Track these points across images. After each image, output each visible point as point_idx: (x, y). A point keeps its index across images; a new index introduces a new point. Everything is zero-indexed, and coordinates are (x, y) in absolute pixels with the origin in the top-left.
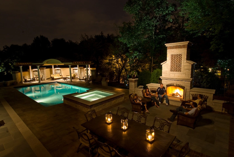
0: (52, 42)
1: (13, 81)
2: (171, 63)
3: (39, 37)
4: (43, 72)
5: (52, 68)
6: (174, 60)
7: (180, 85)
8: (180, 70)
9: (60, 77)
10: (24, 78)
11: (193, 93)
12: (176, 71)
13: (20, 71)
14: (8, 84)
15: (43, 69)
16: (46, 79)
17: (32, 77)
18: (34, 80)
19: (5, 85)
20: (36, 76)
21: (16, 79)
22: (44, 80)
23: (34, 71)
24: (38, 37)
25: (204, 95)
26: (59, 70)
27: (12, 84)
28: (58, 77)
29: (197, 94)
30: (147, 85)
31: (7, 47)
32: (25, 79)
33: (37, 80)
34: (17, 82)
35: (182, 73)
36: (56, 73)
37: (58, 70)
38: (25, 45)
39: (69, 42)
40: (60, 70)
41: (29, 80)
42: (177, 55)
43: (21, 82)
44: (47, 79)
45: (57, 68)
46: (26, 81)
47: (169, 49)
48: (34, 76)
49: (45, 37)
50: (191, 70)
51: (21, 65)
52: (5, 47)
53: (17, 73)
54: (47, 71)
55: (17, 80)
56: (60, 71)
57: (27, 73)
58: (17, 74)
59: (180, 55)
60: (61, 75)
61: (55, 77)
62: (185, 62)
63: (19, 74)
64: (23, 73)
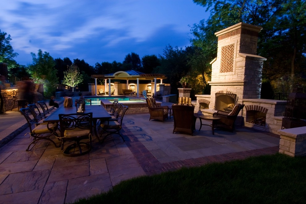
1: (88, 92)
2: (222, 60)
3: (131, 54)
6: (225, 55)
7: (231, 92)
8: (231, 70)
11: (248, 105)
12: (227, 72)
13: (95, 84)
15: (117, 83)
25: (262, 107)
29: (252, 106)
30: (196, 96)
31: (99, 65)
34: (91, 94)
35: (233, 73)
42: (229, 46)
45: (132, 84)
47: (220, 40)
50: (244, 68)
51: (96, 78)
55: (92, 92)
57: (102, 86)
58: (92, 86)
59: (232, 46)
62: (237, 56)
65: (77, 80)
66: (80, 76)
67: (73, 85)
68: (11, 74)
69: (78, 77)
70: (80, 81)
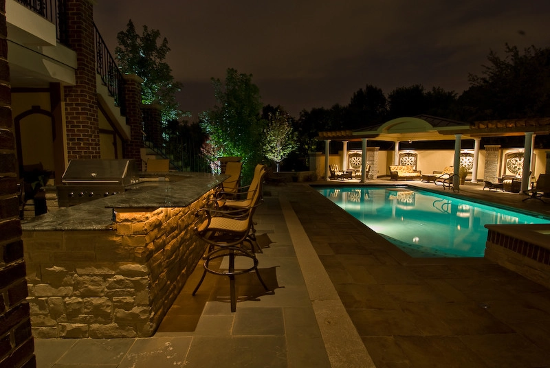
0: (390, 97)
1: (310, 173)
3: (364, 89)
4: (371, 159)
5: (393, 149)
9: (415, 174)
10: (330, 169)
13: (324, 153)
14: (301, 179)
15: (373, 150)
16: (375, 177)
17: (345, 169)
18: (349, 175)
19: (295, 179)
20: (354, 167)
21: (315, 169)
22: (372, 177)
23: (351, 156)
24: (361, 89)
26: (412, 155)
27: (308, 179)
28: (408, 175)
32: (331, 171)
33: (357, 177)
34: (316, 177)
36: (402, 163)
37: (409, 155)
38: (336, 107)
39: (432, 92)
40: (415, 155)
41: (340, 174)
43: (324, 178)
44: (378, 177)
45: (408, 151)
46: (333, 176)
48: (351, 168)
49: (376, 88)
51: (328, 138)
52: (303, 113)
53: (319, 155)
54: (379, 155)
55: (317, 171)
56: (413, 158)
57: (336, 158)
58: (318, 158)
60: (415, 171)
61: (401, 174)
63: (322, 158)
64: (329, 158)
65: (286, 146)
66: (292, 137)
67: (280, 158)
68: (168, 134)
69: (288, 138)
70: (293, 148)
